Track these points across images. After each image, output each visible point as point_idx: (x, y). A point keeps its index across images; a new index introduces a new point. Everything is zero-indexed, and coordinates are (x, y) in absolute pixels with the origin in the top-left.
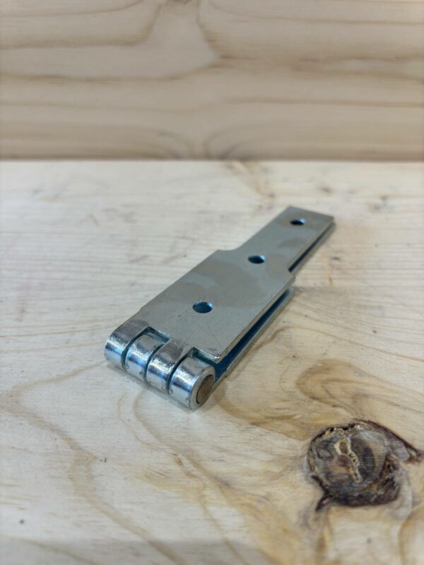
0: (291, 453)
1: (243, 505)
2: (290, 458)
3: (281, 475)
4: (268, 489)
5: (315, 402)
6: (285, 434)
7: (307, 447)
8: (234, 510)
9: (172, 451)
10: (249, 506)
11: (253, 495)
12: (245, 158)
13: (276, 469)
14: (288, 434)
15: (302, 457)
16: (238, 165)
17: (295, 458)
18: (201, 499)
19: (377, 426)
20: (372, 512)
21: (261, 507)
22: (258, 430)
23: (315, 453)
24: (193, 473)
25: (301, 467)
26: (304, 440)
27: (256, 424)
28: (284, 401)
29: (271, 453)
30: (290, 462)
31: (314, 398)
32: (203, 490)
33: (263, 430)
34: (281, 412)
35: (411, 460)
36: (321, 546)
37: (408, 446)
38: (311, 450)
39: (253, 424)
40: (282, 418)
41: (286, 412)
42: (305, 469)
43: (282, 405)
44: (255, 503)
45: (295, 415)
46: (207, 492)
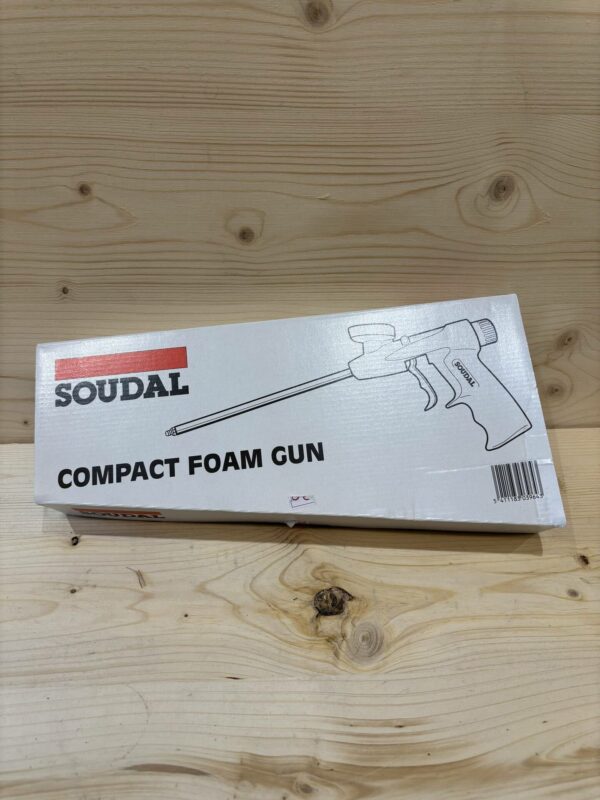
0: (308, 600)
1: (292, 618)
3: (305, 608)
4: (301, 612)
8: (289, 619)
10: (294, 618)
11: (296, 614)
14: (307, 593)
15: (312, 601)
17: (310, 602)
19: (340, 589)
20: (334, 617)
21: (298, 618)
22: (297, 592)
23: (317, 599)
24: (275, 609)
25: (312, 604)
26: (313, 595)
28: (307, 581)
29: (301, 600)
30: (308, 603)
31: (317, 579)
33: (299, 592)
34: (305, 585)
35: (350, 600)
36: (317, 628)
37: (349, 595)
38: (315, 598)
39: (295, 590)
40: (305, 588)
41: (307, 585)
44: (296, 617)
45: (310, 586)
46: (280, 615)
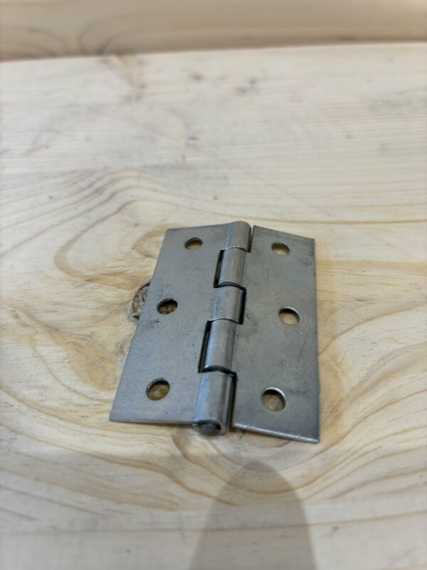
0: (118, 300)
1: (68, 343)
2: (117, 305)
3: (106, 317)
4: (92, 330)
5: (148, 259)
6: (115, 286)
7: (133, 295)
8: (59, 348)
9: (11, 309)
10: (73, 343)
11: (79, 335)
12: (121, 52)
13: (102, 314)
14: (118, 286)
15: (128, 302)
16: (114, 59)
17: (121, 304)
18: (32, 342)
21: (83, 343)
22: (91, 285)
23: (140, 298)
24: (27, 323)
25: (125, 310)
26: (132, 288)
27: (90, 280)
28: (120, 260)
29: (100, 302)
30: (116, 307)
32: (35, 335)
33: (97, 285)
34: (115, 269)
38: (137, 296)
39: (88, 280)
40: (115, 274)
41: (120, 269)
42: (128, 311)
43: (118, 263)
44: (79, 341)
45: (127, 271)
46: (37, 337)
